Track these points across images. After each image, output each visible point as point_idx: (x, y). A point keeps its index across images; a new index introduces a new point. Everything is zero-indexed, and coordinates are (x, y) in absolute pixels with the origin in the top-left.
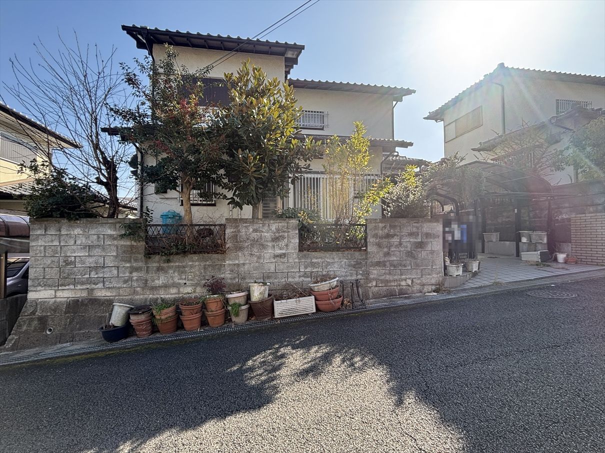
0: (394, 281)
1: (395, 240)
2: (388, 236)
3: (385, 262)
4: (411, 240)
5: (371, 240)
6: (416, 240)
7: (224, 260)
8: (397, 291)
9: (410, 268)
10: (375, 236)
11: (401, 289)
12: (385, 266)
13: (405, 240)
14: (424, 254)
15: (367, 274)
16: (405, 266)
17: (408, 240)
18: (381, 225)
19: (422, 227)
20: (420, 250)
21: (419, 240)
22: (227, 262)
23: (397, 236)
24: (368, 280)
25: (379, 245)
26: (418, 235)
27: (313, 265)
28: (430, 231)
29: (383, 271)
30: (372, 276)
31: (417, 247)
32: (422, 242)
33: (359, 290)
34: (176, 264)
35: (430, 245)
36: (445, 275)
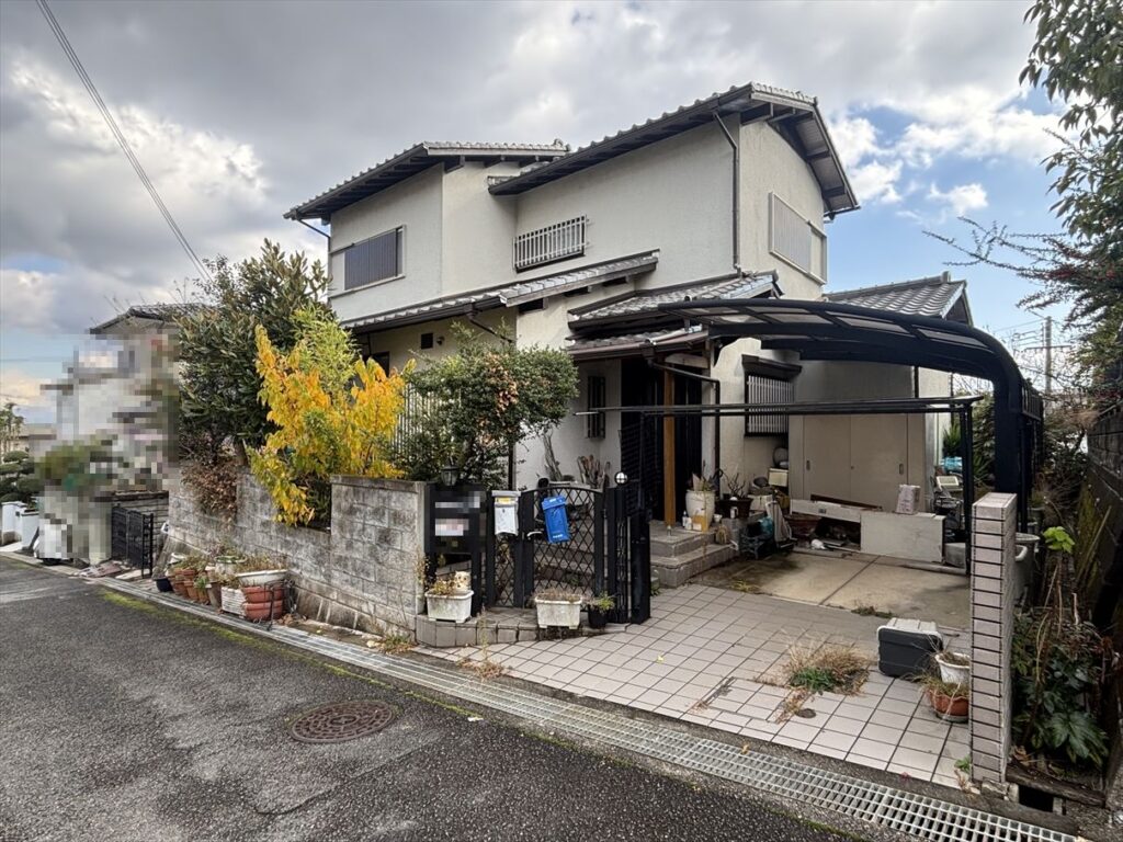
0: (357, 598)
1: (358, 521)
2: (351, 511)
3: (346, 558)
4: (377, 524)
5: (335, 514)
6: (381, 525)
7: (235, 519)
8: (356, 617)
9: (373, 580)
10: (339, 508)
11: (361, 618)
12: (346, 566)
14: (392, 555)
15: (328, 576)
16: (368, 574)
17: (371, 522)
18: (344, 488)
19: (389, 498)
20: (386, 546)
21: (386, 526)
22: (239, 524)
23: (361, 511)
24: (331, 587)
25: (341, 527)
26: (384, 514)
27: (286, 544)
28: (399, 510)
29: (346, 577)
30: (334, 582)
31: (380, 538)
32: (389, 530)
33: (322, 600)
34: (214, 518)
35: (399, 538)
36: (425, 611)
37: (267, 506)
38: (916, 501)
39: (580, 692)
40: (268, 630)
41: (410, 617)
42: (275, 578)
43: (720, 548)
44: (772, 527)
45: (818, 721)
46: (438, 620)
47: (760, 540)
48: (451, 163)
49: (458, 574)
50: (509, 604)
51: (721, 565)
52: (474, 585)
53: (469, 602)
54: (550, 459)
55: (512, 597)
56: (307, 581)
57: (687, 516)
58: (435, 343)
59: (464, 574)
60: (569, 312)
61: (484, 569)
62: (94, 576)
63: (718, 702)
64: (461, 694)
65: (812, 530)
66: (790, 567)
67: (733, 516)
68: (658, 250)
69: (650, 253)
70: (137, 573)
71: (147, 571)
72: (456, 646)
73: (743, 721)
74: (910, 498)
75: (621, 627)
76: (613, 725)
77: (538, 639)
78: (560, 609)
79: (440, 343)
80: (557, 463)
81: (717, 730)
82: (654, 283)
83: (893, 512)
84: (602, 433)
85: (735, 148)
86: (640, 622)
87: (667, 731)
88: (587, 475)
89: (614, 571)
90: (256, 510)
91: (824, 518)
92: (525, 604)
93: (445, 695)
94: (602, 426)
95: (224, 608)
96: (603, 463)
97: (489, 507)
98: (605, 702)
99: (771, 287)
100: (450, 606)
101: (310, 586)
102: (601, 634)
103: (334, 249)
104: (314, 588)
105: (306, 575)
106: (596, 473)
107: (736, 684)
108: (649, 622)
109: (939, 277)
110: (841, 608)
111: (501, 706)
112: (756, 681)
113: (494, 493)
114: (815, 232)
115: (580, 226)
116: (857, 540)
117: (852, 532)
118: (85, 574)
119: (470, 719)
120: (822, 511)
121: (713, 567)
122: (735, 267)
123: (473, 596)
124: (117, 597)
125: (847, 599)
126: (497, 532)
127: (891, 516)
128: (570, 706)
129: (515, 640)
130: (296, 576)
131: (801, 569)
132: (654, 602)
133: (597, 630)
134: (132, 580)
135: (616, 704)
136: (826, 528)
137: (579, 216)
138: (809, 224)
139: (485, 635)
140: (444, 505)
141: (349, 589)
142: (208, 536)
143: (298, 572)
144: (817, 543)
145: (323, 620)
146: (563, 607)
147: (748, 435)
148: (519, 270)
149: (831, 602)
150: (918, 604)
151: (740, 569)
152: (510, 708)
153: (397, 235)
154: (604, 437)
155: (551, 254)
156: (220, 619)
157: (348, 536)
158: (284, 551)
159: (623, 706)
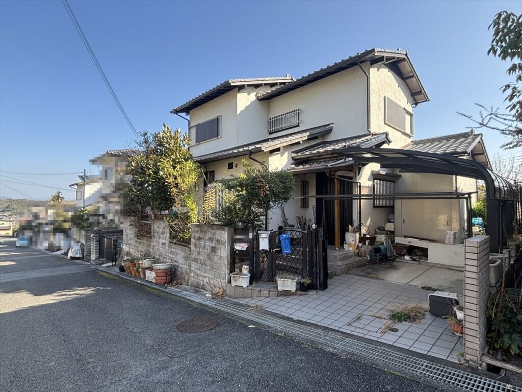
0: (201, 276)
1: (202, 242)
2: (200, 239)
3: (197, 259)
4: (210, 244)
5: (193, 240)
6: (212, 245)
7: (150, 242)
8: (201, 284)
9: (208, 268)
10: (194, 237)
11: (203, 284)
12: (197, 262)
13: (208, 243)
14: (216, 258)
15: (190, 266)
16: (206, 266)
18: (197, 229)
19: (215, 233)
20: (214, 254)
21: (214, 245)
22: (152, 244)
23: (203, 239)
24: (191, 271)
25: (195, 245)
26: (213, 240)
27: (172, 253)
28: (219, 238)
29: (197, 266)
30: (192, 268)
31: (211, 251)
32: (215, 247)
33: (187, 277)
34: (142, 241)
35: (219, 251)
36: (230, 282)
37: (165, 236)
38: (455, 238)
39: (295, 318)
40: (165, 288)
41: (224, 285)
42: (168, 267)
43: (361, 258)
44: (386, 249)
45: (399, 334)
46: (236, 286)
47: (380, 255)
48: (241, 88)
49: (244, 266)
50: (266, 280)
51: (361, 266)
52: (251, 271)
53: (249, 278)
54: (283, 218)
55: (267, 277)
56: (181, 268)
57: (346, 244)
58: (234, 167)
59: (246, 267)
60: (292, 152)
61: (255, 265)
62: (93, 265)
63: (355, 324)
64: (246, 317)
65: (405, 251)
66: (394, 268)
67: (367, 244)
68: (333, 123)
69: (329, 125)
70: (110, 264)
71: (114, 263)
72: (243, 297)
73: (366, 332)
74: (452, 237)
75: (314, 292)
76: (310, 331)
77: (278, 296)
78: (287, 284)
79: (236, 167)
80: (287, 219)
81: (354, 335)
82: (331, 138)
83: (444, 243)
84: (307, 206)
85: (368, 77)
86: (323, 290)
87: (332, 335)
88: (300, 225)
89: (311, 267)
90: (159, 238)
91: (410, 245)
92: (272, 280)
93: (239, 317)
94: (307, 203)
95: (146, 279)
96: (308, 220)
97: (257, 238)
98: (306, 322)
99: (385, 139)
100: (240, 280)
101: (182, 271)
102: (305, 294)
103: (191, 126)
104: (184, 271)
105: (181, 266)
106: (305, 224)
107: (365, 317)
108: (327, 290)
109: (468, 132)
110: (415, 286)
111: (262, 322)
112: (373, 316)
113: (259, 232)
114: (408, 112)
115: (298, 113)
116: (426, 256)
117: (424, 252)
118: (89, 264)
119: (250, 326)
120: (409, 242)
121: (357, 267)
122: (368, 131)
123: (250, 276)
124: (103, 273)
125: (418, 283)
126: (260, 249)
127: (443, 245)
128: (291, 323)
129: (268, 295)
130: (177, 266)
131: (399, 269)
132: (329, 282)
133: (304, 293)
134: (108, 267)
135: (311, 323)
136: (411, 250)
137: (297, 109)
138: (404, 109)
139: (255, 293)
140: (238, 237)
141: (199, 272)
142: (140, 249)
143: (177, 264)
144: (407, 257)
145: (188, 285)
146: (289, 282)
147: (375, 207)
148: (270, 134)
149: (411, 284)
150: (452, 286)
151: (369, 268)
152: (266, 323)
153: (217, 120)
154: (308, 207)
155: (284, 126)
156: (145, 283)
157: (198, 249)
158: (171, 256)
159: (314, 324)
